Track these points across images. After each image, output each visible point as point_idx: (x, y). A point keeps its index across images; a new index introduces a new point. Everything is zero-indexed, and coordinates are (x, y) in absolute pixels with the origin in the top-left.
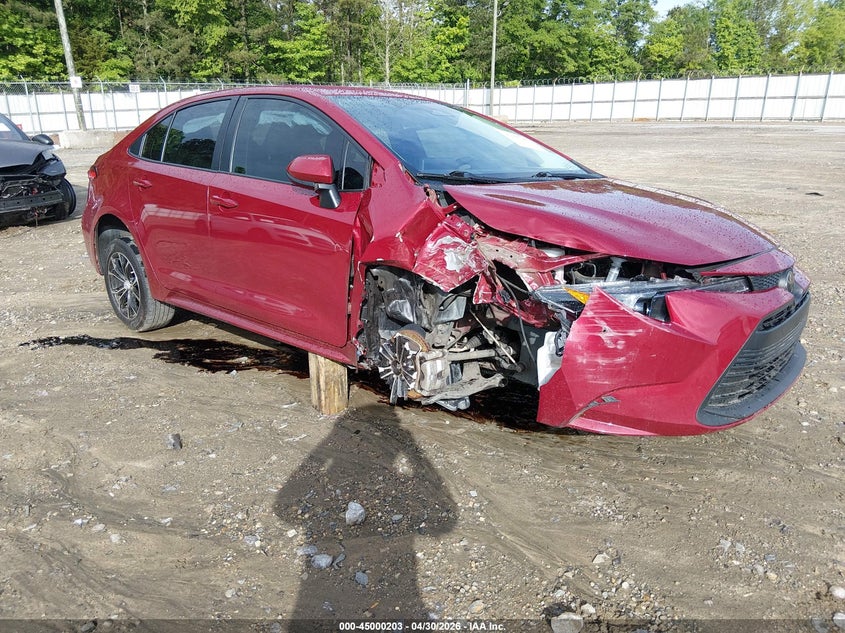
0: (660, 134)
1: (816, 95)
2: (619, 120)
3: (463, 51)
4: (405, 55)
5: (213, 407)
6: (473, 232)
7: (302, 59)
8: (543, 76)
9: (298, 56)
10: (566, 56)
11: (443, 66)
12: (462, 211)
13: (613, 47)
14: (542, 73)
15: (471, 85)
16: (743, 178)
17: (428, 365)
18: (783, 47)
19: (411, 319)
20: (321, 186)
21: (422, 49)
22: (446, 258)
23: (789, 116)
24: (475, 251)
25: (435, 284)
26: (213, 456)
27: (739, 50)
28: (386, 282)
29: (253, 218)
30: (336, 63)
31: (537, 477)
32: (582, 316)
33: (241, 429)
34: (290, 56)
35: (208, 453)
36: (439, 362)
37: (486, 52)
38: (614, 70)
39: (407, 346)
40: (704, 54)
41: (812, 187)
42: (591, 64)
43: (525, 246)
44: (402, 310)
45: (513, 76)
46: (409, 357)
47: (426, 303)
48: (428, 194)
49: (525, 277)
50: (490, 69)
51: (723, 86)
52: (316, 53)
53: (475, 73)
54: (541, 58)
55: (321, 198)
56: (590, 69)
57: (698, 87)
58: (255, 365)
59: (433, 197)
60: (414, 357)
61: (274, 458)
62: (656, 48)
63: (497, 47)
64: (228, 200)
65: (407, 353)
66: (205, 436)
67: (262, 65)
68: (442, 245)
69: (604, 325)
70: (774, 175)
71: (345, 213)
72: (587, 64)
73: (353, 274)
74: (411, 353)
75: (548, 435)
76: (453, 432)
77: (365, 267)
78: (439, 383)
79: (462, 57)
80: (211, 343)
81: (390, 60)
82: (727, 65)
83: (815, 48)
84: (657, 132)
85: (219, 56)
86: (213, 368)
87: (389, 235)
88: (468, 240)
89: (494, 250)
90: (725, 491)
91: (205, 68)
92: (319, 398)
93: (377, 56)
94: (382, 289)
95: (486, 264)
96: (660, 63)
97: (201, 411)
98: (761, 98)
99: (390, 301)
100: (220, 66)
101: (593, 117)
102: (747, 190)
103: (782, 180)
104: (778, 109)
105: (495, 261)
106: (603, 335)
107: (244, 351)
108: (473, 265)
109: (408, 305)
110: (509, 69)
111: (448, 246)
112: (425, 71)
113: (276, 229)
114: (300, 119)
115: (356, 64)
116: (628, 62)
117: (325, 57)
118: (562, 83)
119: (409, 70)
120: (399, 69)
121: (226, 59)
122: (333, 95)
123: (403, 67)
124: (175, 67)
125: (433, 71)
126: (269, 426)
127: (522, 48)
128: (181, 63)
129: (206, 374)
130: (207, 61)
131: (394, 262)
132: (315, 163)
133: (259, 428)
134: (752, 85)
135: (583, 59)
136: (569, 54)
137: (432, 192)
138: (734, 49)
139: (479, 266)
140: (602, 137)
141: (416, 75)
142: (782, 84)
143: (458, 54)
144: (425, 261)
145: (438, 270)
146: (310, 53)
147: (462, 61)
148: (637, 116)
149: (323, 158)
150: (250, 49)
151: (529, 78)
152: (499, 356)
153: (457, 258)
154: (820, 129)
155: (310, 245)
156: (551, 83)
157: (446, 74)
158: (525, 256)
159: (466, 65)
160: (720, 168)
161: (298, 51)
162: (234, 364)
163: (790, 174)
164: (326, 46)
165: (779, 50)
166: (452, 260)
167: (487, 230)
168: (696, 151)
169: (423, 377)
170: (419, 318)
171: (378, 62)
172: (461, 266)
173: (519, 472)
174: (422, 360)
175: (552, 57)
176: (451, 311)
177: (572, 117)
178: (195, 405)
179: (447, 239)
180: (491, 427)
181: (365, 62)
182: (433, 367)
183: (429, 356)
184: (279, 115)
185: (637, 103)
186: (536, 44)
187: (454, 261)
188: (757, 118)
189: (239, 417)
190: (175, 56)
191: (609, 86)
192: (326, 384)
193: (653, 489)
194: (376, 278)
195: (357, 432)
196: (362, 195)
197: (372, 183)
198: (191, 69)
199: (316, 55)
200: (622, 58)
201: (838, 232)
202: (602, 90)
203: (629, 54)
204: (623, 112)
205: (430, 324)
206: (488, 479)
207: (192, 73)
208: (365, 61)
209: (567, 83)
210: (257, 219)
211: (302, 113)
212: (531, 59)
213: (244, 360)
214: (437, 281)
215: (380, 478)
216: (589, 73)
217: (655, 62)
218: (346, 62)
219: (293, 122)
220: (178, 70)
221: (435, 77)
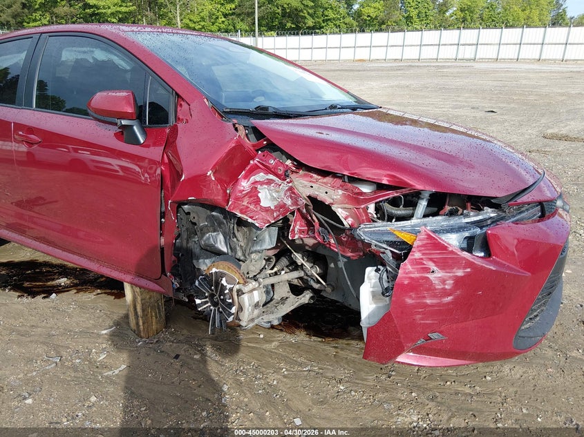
0: (375, 70)
1: (471, 43)
2: (345, 61)
3: (234, 9)
4: (191, 11)
5: (31, 339)
6: (287, 169)
7: (112, 14)
8: (291, 29)
9: (109, 11)
10: (306, 15)
11: (220, 20)
12: (272, 147)
13: (338, 10)
14: (291, 26)
15: (241, 34)
16: (440, 101)
17: (245, 298)
18: (447, 11)
19: (224, 249)
20: (124, 122)
21: (203, 7)
22: (260, 195)
23: (454, 57)
24: (291, 189)
25: (250, 220)
26: (29, 401)
27: (420, 12)
28: (199, 217)
29: (71, 149)
30: (140, 17)
31: (353, 393)
32: (410, 257)
33: (59, 364)
34: (104, 11)
35: (25, 398)
36: (255, 293)
37: (250, 11)
38: (339, 26)
39: (224, 282)
40: (397, 15)
41: (488, 106)
42: (324, 21)
43: (339, 182)
44: (216, 242)
45: (271, 28)
46: (227, 291)
47: (239, 235)
48: (236, 129)
49: (341, 213)
50: (254, 23)
51: (412, 37)
52: (123, 9)
53: (244, 26)
54: (289, 16)
55: (125, 134)
56: (323, 25)
57: (396, 37)
58: (75, 286)
59: (242, 132)
60: (231, 290)
61: (93, 399)
62: (366, 10)
63: (259, 7)
64: (32, 136)
65: (223, 288)
66: (21, 376)
67: (81, 18)
68: (256, 182)
69: (432, 266)
70: (460, 99)
71: (152, 148)
72: (321, 20)
73: (163, 209)
74: (229, 286)
75: (352, 342)
76: (267, 346)
77: (176, 205)
78: (256, 312)
79: (233, 14)
80: (32, 264)
81: (181, 15)
82: (412, 23)
83: (466, 12)
84: (372, 68)
85: (46, 11)
86: (32, 293)
87: (199, 173)
88: (284, 177)
89: (308, 186)
90: (515, 389)
91: (35, 20)
92: (137, 324)
93: (171, 12)
94: (195, 224)
95: (303, 202)
96: (369, 21)
97: (19, 344)
98: (436, 45)
99: (203, 235)
100: (48, 19)
101: (328, 59)
102: (444, 109)
103: (466, 102)
104: (448, 53)
105: (309, 197)
106: (431, 276)
107: (64, 271)
108: (289, 202)
109: (221, 237)
110: (268, 24)
111: (262, 183)
112: (207, 23)
113: (93, 161)
114: (100, 55)
115: (154, 17)
116: (349, 20)
117: (130, 13)
118: (305, 34)
119: (195, 23)
120: (188, 21)
121: (52, 14)
122: (133, 31)
123: (191, 20)
124: (10, 19)
125: (213, 24)
126: (87, 357)
127: (276, 9)
128: (15, 16)
129: (27, 300)
130: (37, 15)
131: (206, 200)
132: (116, 98)
133: (78, 361)
134: (431, 36)
135: (318, 17)
136: (308, 13)
137: (241, 128)
138: (416, 12)
139: (295, 203)
140: (337, 72)
141: (200, 27)
142: (450, 35)
143: (230, 12)
144: (237, 199)
145: (252, 207)
146: (118, 9)
147: (234, 17)
148: (357, 58)
149: (124, 94)
150: (71, 6)
151: (282, 30)
152: (307, 275)
153: (272, 196)
154: (477, 65)
155: (121, 173)
156: (298, 34)
157: (222, 26)
158: (340, 192)
159: (237, 20)
160: (423, 94)
161: (109, 8)
162: (53, 286)
163: (470, 97)
164: (131, 4)
165: (444, 13)
166: (266, 197)
167: (300, 165)
168: (403, 82)
169: (241, 309)
170: (233, 249)
171: (171, 16)
172: (276, 203)
173: (335, 389)
174: (240, 293)
175: (297, 15)
176: (263, 241)
177: (314, 59)
178: (13, 337)
179: (261, 176)
180: (301, 337)
181: (162, 17)
182: (251, 299)
183: (245, 289)
184: (79, 52)
185: (357, 49)
186: (285, 6)
187: (267, 198)
188: (435, 59)
189: (57, 348)
190: (9, 11)
191: (337, 36)
192: (143, 310)
193: (457, 394)
194: (188, 214)
195: (177, 357)
196: (168, 131)
197: (177, 119)
198: (23, 21)
199: (123, 10)
200: (344, 18)
201: (515, 140)
202: (333, 40)
203: (348, 14)
204: (347, 55)
205: (244, 255)
206: (308, 401)
207: (25, 24)
208: (161, 15)
209: (308, 34)
210: (76, 150)
211: (102, 49)
212: (282, 16)
213: (63, 281)
214: (251, 218)
215: (204, 414)
216: (323, 27)
217: (366, 20)
218: (146, 16)
219: (93, 57)
220: (12, 21)
221: (214, 28)
